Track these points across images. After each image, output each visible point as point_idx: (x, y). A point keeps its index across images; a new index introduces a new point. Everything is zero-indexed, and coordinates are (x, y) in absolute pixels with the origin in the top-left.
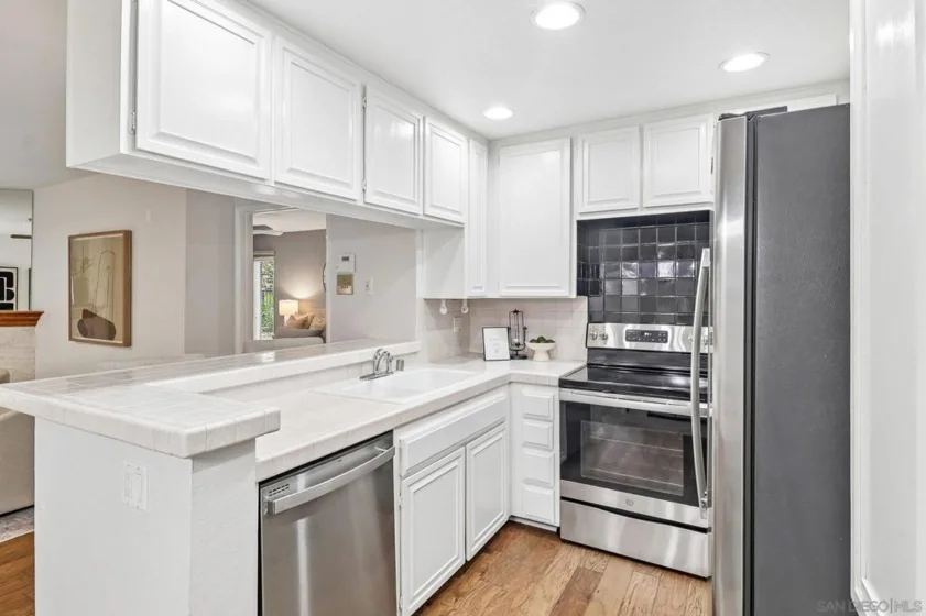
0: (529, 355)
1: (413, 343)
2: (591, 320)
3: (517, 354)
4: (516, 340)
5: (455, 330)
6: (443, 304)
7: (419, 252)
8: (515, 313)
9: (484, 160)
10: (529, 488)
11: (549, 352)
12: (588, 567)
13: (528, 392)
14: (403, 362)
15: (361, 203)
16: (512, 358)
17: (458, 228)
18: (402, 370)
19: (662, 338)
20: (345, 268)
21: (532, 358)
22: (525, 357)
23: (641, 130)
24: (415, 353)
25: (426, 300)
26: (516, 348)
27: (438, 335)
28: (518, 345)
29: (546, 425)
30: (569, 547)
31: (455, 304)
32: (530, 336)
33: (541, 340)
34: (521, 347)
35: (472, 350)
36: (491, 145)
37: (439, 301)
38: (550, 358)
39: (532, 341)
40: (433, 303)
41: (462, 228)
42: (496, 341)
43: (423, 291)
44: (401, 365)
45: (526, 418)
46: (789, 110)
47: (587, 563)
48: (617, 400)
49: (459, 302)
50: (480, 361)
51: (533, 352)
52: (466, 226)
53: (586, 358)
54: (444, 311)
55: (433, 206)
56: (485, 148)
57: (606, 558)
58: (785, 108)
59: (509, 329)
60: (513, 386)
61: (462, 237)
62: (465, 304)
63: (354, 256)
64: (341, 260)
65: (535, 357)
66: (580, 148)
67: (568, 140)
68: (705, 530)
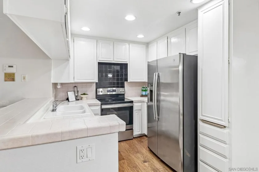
2: (97, 88)
4: (76, 95)
8: (75, 87)
11: (86, 97)
16: (76, 100)
19: (114, 91)
23: (114, 43)
25: (52, 83)
26: (76, 97)
33: (84, 94)
36: (72, 35)
37: (58, 83)
39: (81, 95)
40: (55, 85)
42: (71, 96)
43: (53, 80)
53: (95, 98)
59: (74, 92)
63: (15, 66)
64: (7, 67)
65: (83, 99)
66: (99, 44)
67: (96, 40)
68: (132, 129)
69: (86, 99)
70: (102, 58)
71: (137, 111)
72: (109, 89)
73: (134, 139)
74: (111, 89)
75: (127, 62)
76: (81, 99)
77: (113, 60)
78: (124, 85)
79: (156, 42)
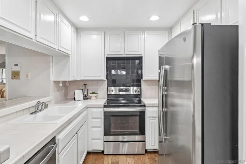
0: (89, 98)
1: (50, 97)
2: (108, 87)
3: (86, 98)
4: (85, 94)
5: (63, 91)
6: (61, 83)
7: (51, 64)
8: (84, 85)
9: (76, 35)
10: (93, 141)
11: (96, 96)
12: (114, 161)
13: (94, 110)
14: (47, 105)
15: (34, 41)
16: (84, 99)
17: (67, 56)
18: (47, 108)
19: (128, 90)
20: (16, 69)
21: (90, 99)
22: (88, 99)
23: (124, 33)
24: (50, 101)
25: (54, 81)
26: (85, 96)
27: (58, 93)
28: (86, 95)
29: (100, 120)
30: (107, 156)
31: (64, 82)
32: (89, 92)
33: (93, 93)
34: (86, 96)
35: (68, 98)
36: (78, 30)
37: (59, 81)
38: (96, 98)
39: (91, 93)
40: (56, 83)
41: (69, 56)
42: (79, 94)
43: (53, 78)
44: (46, 106)
45: (92, 118)
46: (211, 24)
47: (114, 160)
48: (121, 110)
49: (66, 82)
50: (73, 101)
51: (91, 97)
52: (70, 56)
53: (106, 97)
54: (61, 85)
55: (61, 47)
56: (76, 31)
57: (118, 156)
58: (210, 24)
59: (83, 90)
60: (89, 109)
61: (69, 59)
62: (67, 82)
63: (20, 64)
64: (13, 65)
65: (92, 98)
66: (107, 35)
67: (103, 32)
68: (145, 141)
69: (95, 98)
70: (110, 52)
71: (151, 118)
72: (122, 88)
73: (146, 154)
74: (125, 88)
75: (141, 55)
76: (90, 98)
77: (123, 54)
78: (141, 83)
79: (180, 24)
